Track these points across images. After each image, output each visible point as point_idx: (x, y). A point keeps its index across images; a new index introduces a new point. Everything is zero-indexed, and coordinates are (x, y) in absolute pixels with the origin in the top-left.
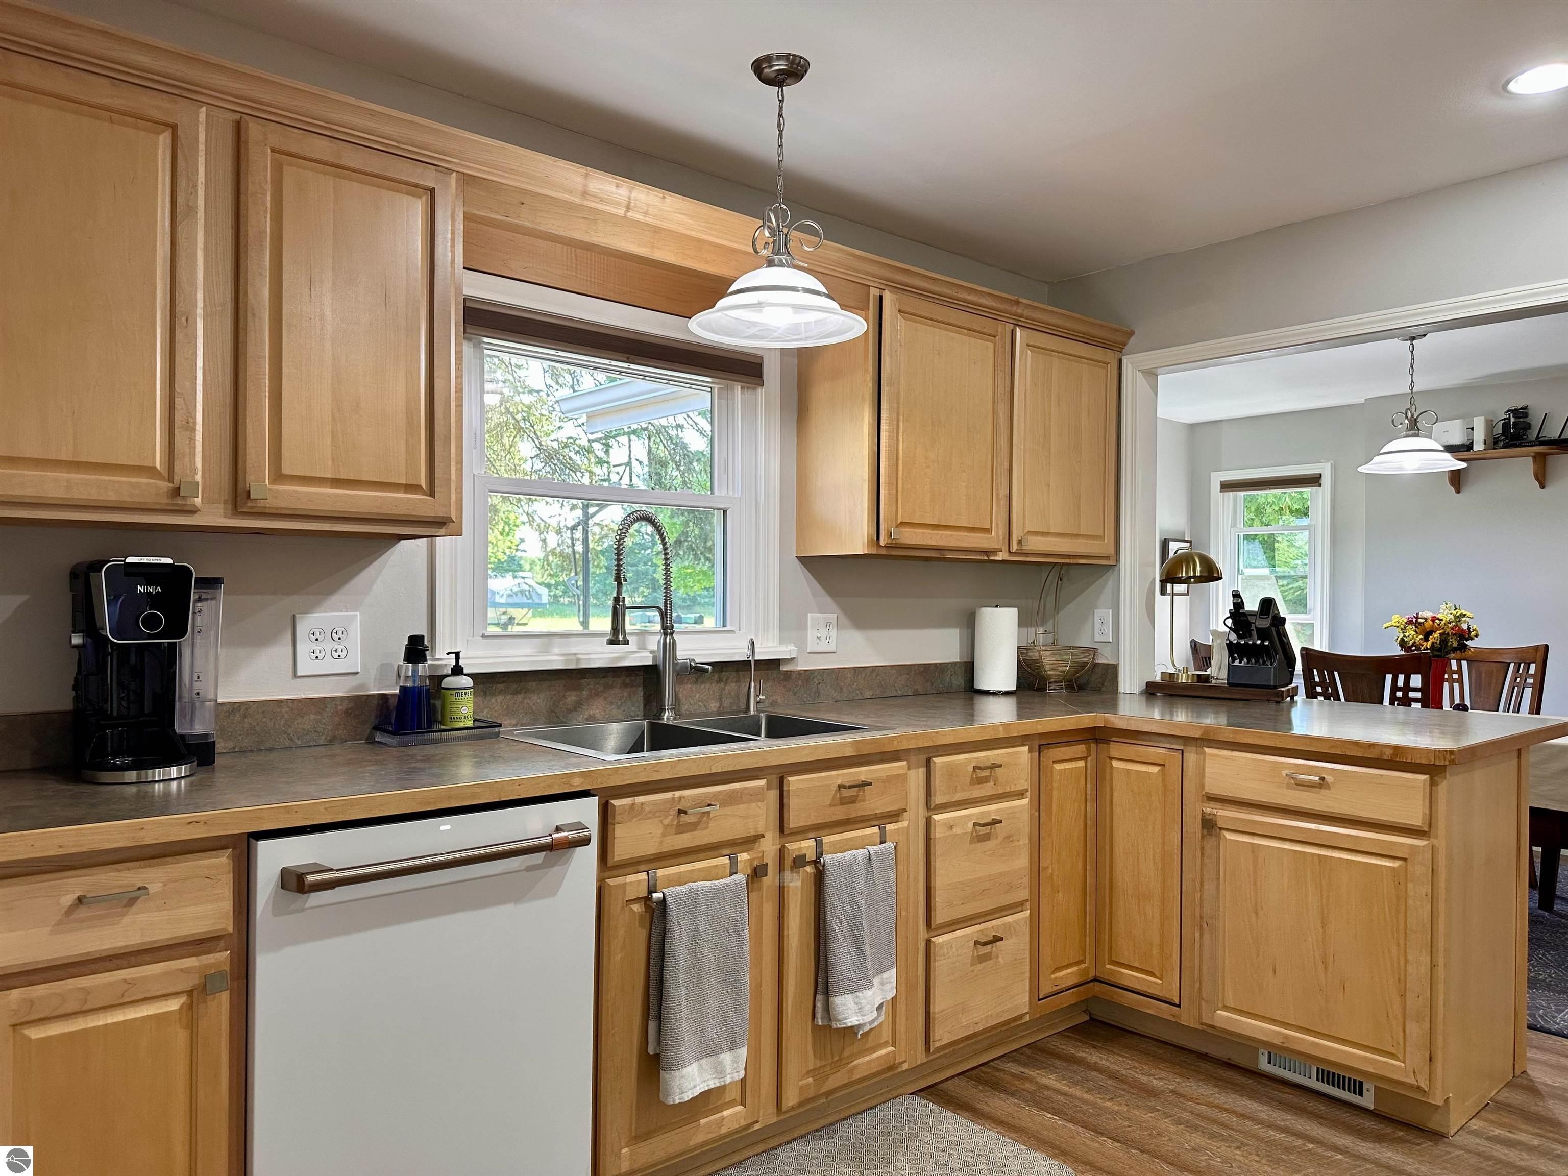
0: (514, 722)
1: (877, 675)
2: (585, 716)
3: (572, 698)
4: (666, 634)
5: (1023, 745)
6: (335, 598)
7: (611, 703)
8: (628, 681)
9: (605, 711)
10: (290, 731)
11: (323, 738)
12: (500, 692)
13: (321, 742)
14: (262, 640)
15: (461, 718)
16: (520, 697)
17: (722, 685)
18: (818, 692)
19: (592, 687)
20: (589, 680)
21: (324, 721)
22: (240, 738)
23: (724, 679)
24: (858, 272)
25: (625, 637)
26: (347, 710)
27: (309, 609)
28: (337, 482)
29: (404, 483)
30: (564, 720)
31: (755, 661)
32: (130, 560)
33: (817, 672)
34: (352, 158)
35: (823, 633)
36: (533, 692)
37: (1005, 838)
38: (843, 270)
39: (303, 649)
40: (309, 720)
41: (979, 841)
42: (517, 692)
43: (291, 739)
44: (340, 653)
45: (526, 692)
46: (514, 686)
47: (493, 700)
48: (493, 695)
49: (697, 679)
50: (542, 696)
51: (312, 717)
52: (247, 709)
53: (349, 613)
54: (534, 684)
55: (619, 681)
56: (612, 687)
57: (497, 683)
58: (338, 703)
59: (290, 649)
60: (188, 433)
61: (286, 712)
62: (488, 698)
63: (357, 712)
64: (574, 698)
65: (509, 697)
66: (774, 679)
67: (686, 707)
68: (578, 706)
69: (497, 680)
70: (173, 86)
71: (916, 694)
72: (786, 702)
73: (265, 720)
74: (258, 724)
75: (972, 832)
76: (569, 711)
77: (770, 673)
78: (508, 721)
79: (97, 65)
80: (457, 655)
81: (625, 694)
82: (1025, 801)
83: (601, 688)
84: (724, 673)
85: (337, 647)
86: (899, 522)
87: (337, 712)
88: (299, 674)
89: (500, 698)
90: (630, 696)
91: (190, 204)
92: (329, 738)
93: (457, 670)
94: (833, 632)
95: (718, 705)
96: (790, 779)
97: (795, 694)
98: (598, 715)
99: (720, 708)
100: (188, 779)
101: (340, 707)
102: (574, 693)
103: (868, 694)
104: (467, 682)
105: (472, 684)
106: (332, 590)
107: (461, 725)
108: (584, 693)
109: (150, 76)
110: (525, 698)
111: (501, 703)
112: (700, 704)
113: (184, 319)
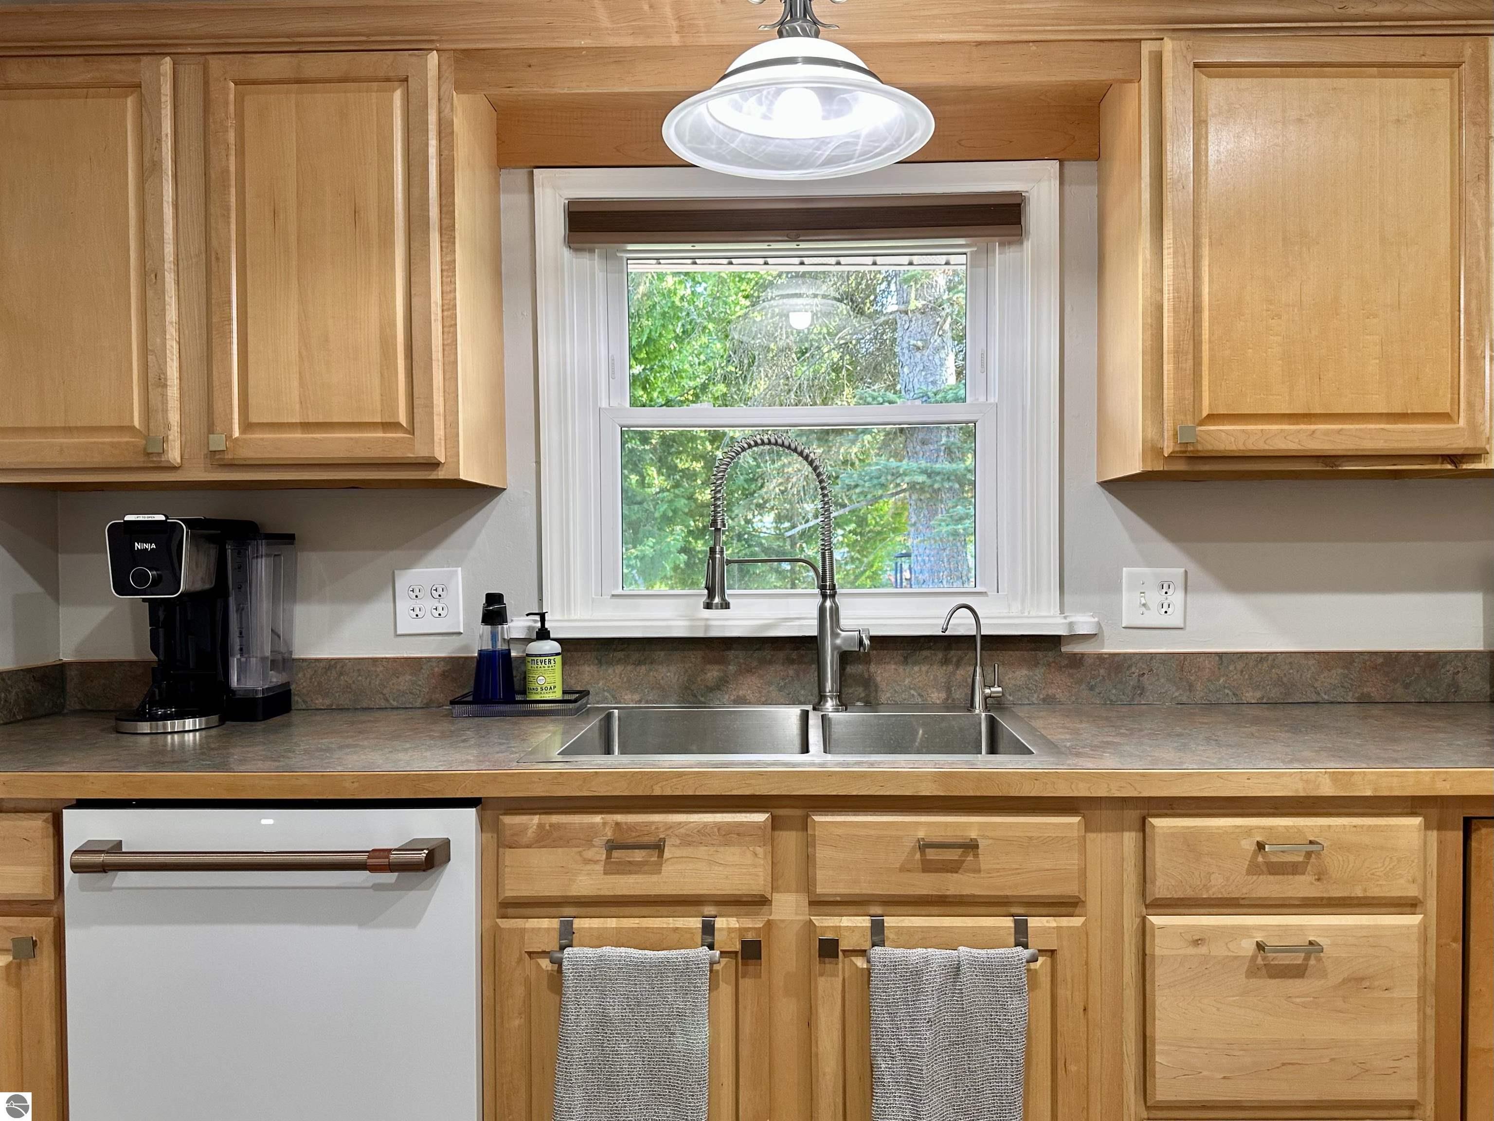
0: (637, 697)
1: (1272, 667)
2: (732, 698)
3: (713, 673)
4: (824, 596)
5: (1413, 814)
6: (438, 553)
7: (770, 683)
8: (794, 655)
9: (760, 692)
10: (385, 691)
11: (419, 700)
12: (619, 662)
13: (418, 705)
14: (366, 596)
15: (537, 689)
16: (643, 669)
17: (951, 668)
18: (1140, 689)
19: (742, 661)
20: (737, 653)
21: (420, 683)
22: (337, 695)
23: (954, 660)
24: (1104, 22)
25: (723, 599)
26: (444, 672)
27: (409, 565)
28: (306, 426)
29: (380, 421)
30: (703, 699)
31: (983, 637)
32: (128, 518)
33: (1138, 657)
34: (314, 66)
35: (1155, 597)
36: (661, 663)
37: (1345, 981)
38: (1073, 28)
39: (403, 605)
40: (404, 681)
41: (1271, 976)
42: (639, 663)
43: (387, 700)
44: (440, 611)
45: (652, 663)
46: (636, 656)
47: (610, 671)
48: (610, 664)
49: (906, 658)
50: (673, 668)
51: (408, 677)
52: (342, 667)
53: (451, 569)
54: (662, 653)
55: (781, 655)
56: (770, 662)
57: (615, 650)
58: (434, 664)
59: (392, 605)
60: (160, 389)
61: (381, 672)
62: (604, 667)
63: (454, 675)
64: (715, 674)
65: (629, 668)
66: (1049, 665)
67: (888, 695)
68: (721, 685)
69: (614, 647)
70: (142, 45)
71: (1364, 701)
72: (1073, 698)
73: (360, 678)
74: (354, 682)
75: (1254, 958)
76: (711, 690)
77: (1040, 654)
78: (630, 696)
79: (96, 46)
80: (542, 616)
81: (791, 672)
82: (1414, 920)
83: (755, 664)
84: (952, 652)
85: (437, 604)
86: (1205, 413)
87: (433, 674)
88: (399, 632)
89: (619, 669)
90: (798, 676)
91: (155, 159)
92: (425, 701)
93: (543, 634)
94: (1177, 597)
95: (943, 695)
96: (817, 818)
97: (1092, 688)
98: (750, 696)
99: (947, 699)
100: (204, 733)
101: (436, 669)
102: (717, 667)
103: (1250, 695)
104: (556, 647)
105: (560, 651)
106: (432, 544)
107: (538, 697)
108: (731, 667)
109: (123, 42)
110: (651, 670)
111: (621, 674)
112: (912, 692)
113: (153, 276)
